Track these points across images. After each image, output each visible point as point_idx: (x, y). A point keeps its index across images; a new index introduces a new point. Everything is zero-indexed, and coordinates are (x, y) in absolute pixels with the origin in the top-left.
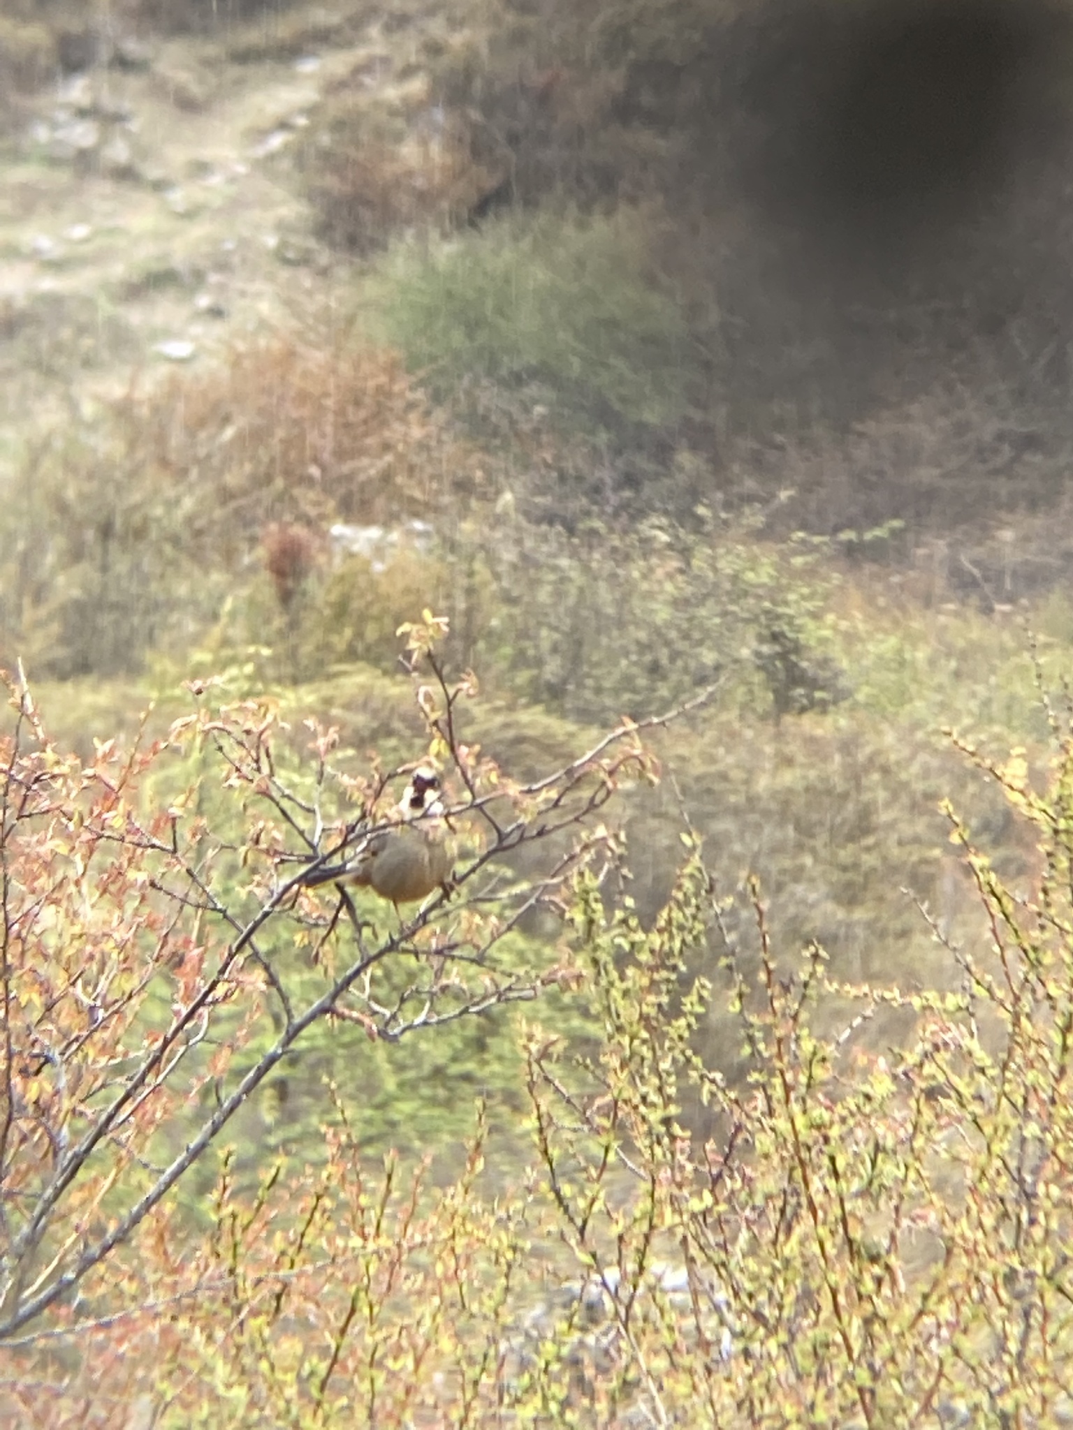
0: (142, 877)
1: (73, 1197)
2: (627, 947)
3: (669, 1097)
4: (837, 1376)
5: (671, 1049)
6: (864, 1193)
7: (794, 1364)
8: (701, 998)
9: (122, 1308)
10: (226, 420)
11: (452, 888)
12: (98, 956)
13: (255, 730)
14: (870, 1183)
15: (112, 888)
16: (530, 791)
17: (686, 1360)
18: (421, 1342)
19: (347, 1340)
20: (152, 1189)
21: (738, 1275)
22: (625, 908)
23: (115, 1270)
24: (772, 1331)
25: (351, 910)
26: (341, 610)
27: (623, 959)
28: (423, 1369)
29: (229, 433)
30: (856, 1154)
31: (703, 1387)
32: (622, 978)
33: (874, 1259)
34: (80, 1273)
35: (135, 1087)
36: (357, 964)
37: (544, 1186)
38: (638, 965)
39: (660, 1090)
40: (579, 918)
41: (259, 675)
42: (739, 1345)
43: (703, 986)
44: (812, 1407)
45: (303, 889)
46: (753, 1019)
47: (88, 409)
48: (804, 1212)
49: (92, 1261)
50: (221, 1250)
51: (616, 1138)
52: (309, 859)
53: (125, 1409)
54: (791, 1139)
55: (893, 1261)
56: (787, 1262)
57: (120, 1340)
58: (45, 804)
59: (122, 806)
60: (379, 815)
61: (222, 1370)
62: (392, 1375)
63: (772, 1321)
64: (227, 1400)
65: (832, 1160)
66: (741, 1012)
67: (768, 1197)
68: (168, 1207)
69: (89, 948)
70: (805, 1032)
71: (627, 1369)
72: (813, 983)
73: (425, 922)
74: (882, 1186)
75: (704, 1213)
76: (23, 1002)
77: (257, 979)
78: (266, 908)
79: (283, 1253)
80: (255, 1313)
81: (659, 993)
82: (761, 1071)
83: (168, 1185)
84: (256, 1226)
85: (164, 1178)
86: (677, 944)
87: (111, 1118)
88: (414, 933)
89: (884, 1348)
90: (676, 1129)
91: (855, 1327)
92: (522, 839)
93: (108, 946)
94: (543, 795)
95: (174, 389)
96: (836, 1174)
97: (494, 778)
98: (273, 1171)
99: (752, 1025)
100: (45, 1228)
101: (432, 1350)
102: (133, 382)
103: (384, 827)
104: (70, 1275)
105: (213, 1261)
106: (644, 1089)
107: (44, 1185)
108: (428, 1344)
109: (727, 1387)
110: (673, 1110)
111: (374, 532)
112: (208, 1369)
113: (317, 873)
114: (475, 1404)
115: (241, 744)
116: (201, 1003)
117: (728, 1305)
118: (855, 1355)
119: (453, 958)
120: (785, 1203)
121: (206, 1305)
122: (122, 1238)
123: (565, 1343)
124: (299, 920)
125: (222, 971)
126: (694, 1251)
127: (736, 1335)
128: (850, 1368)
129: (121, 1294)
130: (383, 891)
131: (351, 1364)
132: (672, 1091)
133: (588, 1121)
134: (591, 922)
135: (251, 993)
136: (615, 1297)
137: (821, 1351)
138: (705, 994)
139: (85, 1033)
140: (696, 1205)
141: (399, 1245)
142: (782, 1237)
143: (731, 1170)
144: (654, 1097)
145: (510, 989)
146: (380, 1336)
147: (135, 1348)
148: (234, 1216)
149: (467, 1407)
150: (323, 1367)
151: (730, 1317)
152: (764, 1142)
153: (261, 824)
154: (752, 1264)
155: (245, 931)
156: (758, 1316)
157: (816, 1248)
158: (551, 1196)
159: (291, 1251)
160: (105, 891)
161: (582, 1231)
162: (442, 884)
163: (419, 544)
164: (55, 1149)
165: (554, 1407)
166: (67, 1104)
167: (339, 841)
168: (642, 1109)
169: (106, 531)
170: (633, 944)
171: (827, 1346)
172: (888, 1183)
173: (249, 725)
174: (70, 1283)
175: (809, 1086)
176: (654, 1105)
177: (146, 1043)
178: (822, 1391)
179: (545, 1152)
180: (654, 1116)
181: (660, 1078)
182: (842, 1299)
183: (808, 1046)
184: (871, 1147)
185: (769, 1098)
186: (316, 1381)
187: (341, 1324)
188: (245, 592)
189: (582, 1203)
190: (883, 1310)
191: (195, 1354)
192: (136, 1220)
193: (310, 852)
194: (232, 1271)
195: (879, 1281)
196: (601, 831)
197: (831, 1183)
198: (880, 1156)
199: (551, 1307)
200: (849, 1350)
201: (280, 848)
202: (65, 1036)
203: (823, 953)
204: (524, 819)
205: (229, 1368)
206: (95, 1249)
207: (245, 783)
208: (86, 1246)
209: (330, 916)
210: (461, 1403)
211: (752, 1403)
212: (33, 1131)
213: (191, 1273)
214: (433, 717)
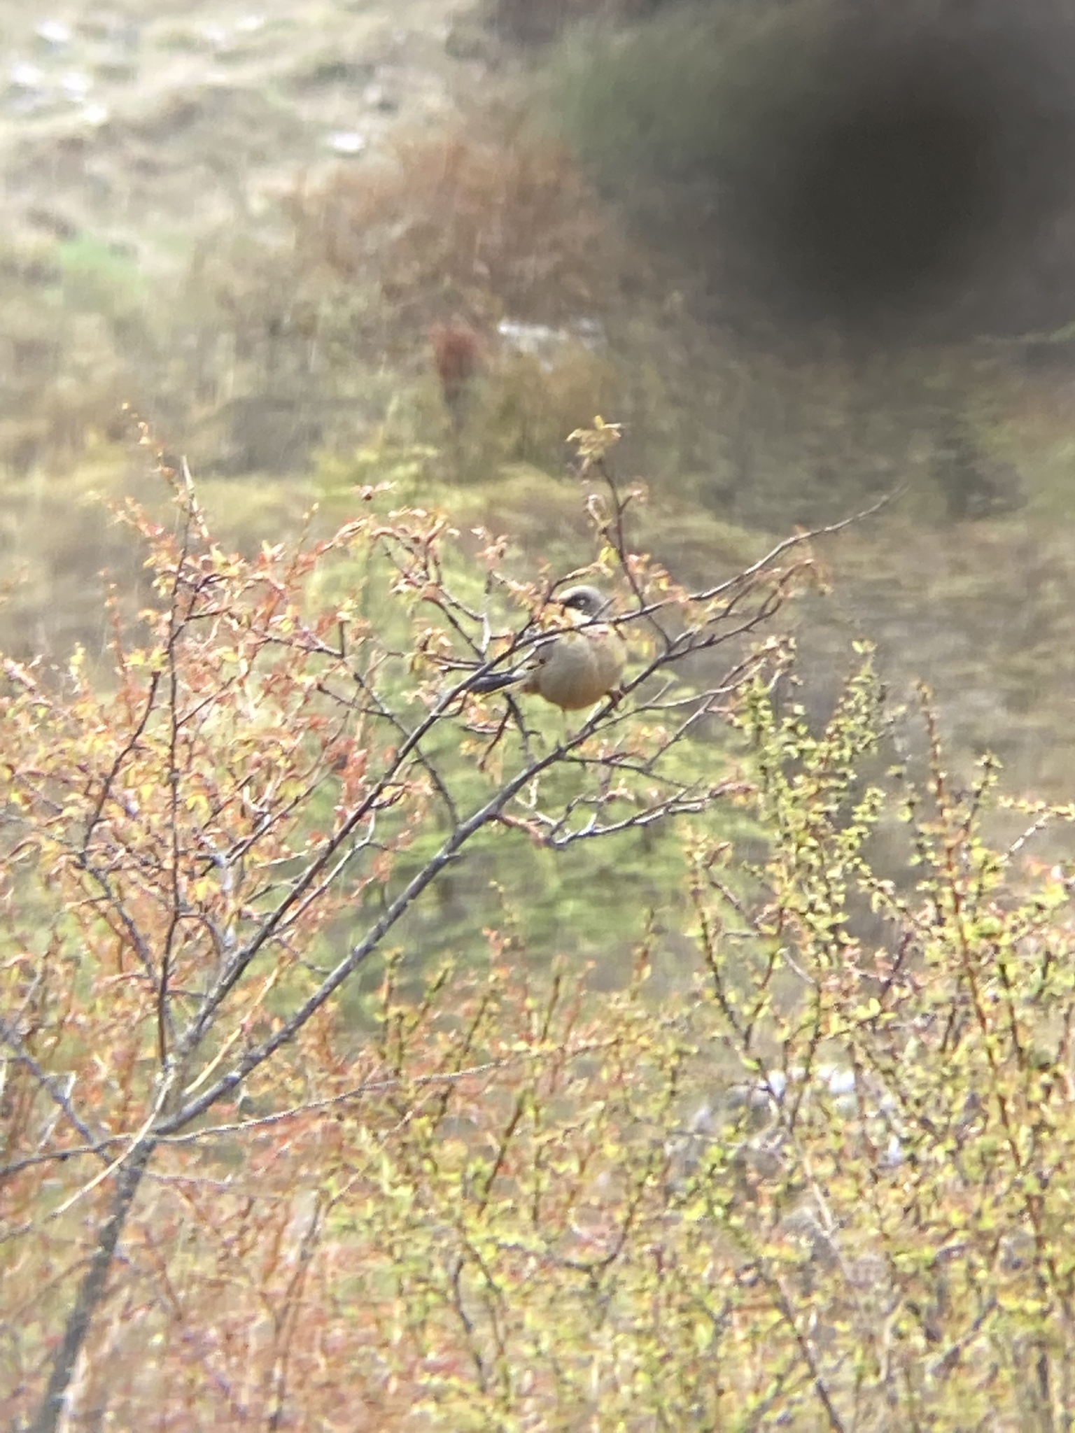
0: (308, 680)
1: (237, 996)
2: (796, 755)
3: (837, 905)
4: (1003, 1185)
5: (841, 857)
6: (1034, 1001)
7: (962, 1172)
8: (873, 808)
9: (285, 1108)
10: (394, 217)
11: (620, 697)
12: (265, 763)
13: (424, 537)
14: (1041, 991)
15: (276, 688)
16: (699, 599)
17: (854, 1165)
18: (586, 1146)
19: (512, 1142)
20: (317, 989)
21: (906, 1082)
22: (794, 716)
23: (278, 1068)
24: (939, 1140)
25: (518, 718)
26: (509, 410)
27: (792, 767)
28: (587, 1171)
29: (397, 230)
30: (1027, 964)
31: (869, 1193)
32: (791, 786)
33: (1044, 1068)
34: (245, 1072)
35: (301, 889)
36: (524, 772)
37: (709, 993)
38: (808, 773)
39: (827, 897)
40: (749, 728)
41: (425, 475)
42: (906, 1152)
43: (875, 796)
44: (979, 1215)
45: (470, 695)
46: (923, 828)
47: (257, 205)
48: (974, 1020)
49: (255, 1061)
50: (386, 1049)
51: (783, 946)
52: (478, 665)
53: (287, 1207)
54: (959, 949)
55: (1061, 1069)
56: (956, 1069)
57: (284, 1137)
58: (214, 607)
59: (290, 610)
60: (548, 621)
61: (388, 1170)
62: (555, 1175)
63: (939, 1129)
64: (391, 1200)
65: (1003, 968)
66: (911, 821)
67: (937, 1005)
68: (331, 1006)
69: (256, 755)
70: (977, 842)
71: (791, 1173)
72: (985, 793)
73: (593, 731)
74: (1052, 995)
75: (874, 1020)
76: (190, 804)
77: (424, 784)
78: (434, 713)
79: (449, 1056)
80: (419, 1114)
81: (827, 802)
82: (930, 880)
83: (333, 986)
84: (421, 1028)
85: (330, 979)
86: (847, 753)
87: (276, 919)
88: (580, 742)
89: (1053, 1155)
90: (844, 937)
91: (1023, 1135)
92: (691, 649)
93: (275, 753)
94: (713, 604)
95: (341, 187)
96: (1005, 983)
97: (663, 585)
98: (440, 974)
99: (922, 834)
100: (210, 1027)
101: (594, 1155)
102: (301, 177)
103: (552, 633)
104: (235, 1074)
105: (376, 1060)
106: (811, 897)
107: (210, 985)
108: (592, 1149)
109: (894, 1194)
110: (841, 918)
111: (541, 332)
112: (374, 1169)
113: (483, 679)
114: (639, 1206)
115: (409, 549)
116: (367, 807)
117: (895, 1111)
118: (1023, 1162)
119: (622, 767)
120: (954, 1011)
121: (371, 1105)
122: (287, 1037)
123: (730, 1148)
124: (466, 729)
125: (390, 775)
126: (860, 1057)
127: (905, 1142)
128: (1019, 1177)
129: (286, 1093)
130: (550, 698)
131: (513, 1164)
132: (840, 899)
133: (756, 927)
134: (760, 729)
135: (417, 797)
136: (780, 1102)
137: (989, 1159)
138: (878, 803)
139: (251, 837)
140: (862, 1013)
141: (562, 1050)
142: (950, 1045)
143: (901, 978)
144: (822, 905)
145: (677, 801)
146: (544, 1139)
147: (297, 1146)
148: (401, 1017)
149: (632, 1210)
150: (488, 1168)
151: (896, 1124)
152: (933, 951)
153: (429, 631)
154: (919, 1071)
155: (413, 736)
156: (925, 1123)
157: (984, 1056)
158: (717, 1002)
159: (458, 1052)
160: (268, 691)
161: (747, 1037)
162: (609, 693)
163: (588, 344)
164: (218, 949)
165: (719, 1211)
166: (232, 905)
167: (507, 648)
168: (810, 917)
169: (274, 328)
170: (802, 751)
171: (995, 1153)
172: (1059, 993)
173: (419, 532)
174: (234, 1083)
175: (979, 894)
176: (820, 912)
177: (309, 843)
178: (989, 1201)
179: (710, 959)
180: (823, 923)
181: (828, 886)
182: (1010, 1107)
183: (979, 854)
184: (1041, 956)
185: (939, 907)
186: (481, 1183)
187: (506, 1125)
188: (410, 392)
189: (747, 1010)
190: (1052, 1118)
191: (359, 1153)
192: (301, 1020)
193: (477, 660)
194: (397, 1072)
195: (1048, 1089)
196: (771, 642)
197: (1002, 993)
198: (1052, 966)
199: (715, 1111)
200: (1017, 1158)
201: (446, 654)
202: (231, 841)
203: (996, 763)
204: (695, 628)
205: (395, 1166)
206: (260, 1051)
207: (414, 589)
208: (251, 1046)
209: (496, 724)
210: (625, 1206)
211: (918, 1210)
212: (196, 929)
213: (353, 1073)
214: (603, 524)
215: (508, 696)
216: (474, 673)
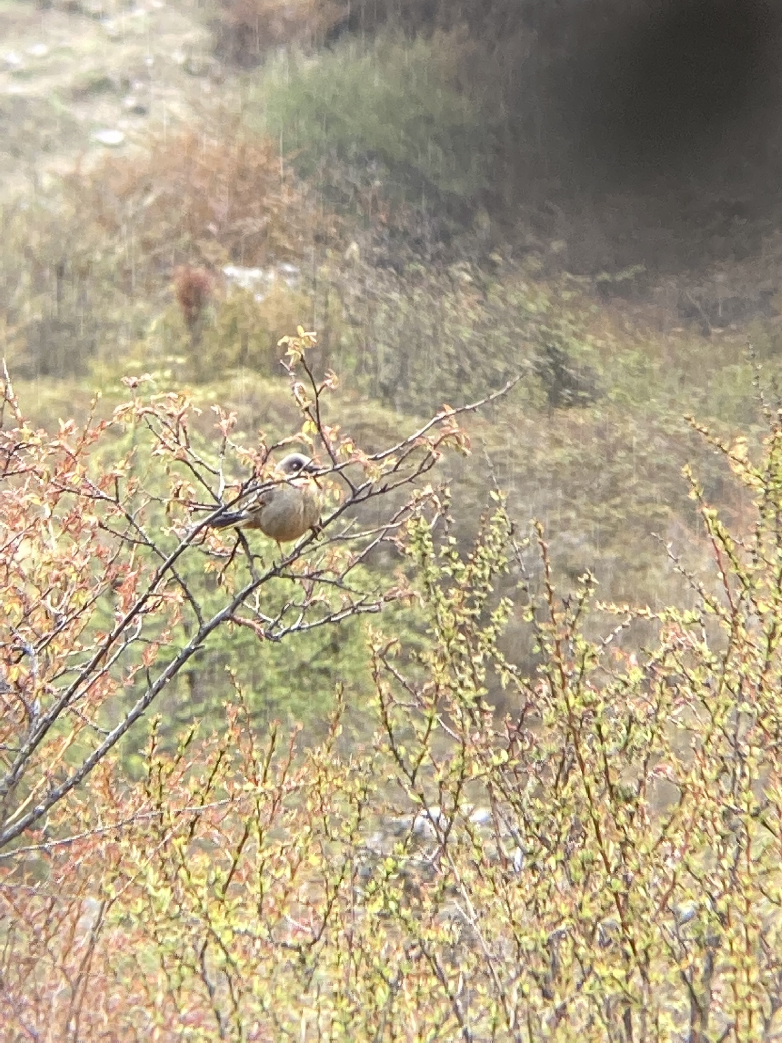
0: (93, 519)
1: (43, 751)
2: (450, 573)
3: (480, 682)
4: (599, 884)
5: (482, 649)
6: (622, 751)
7: (569, 875)
8: (505, 613)
9: (78, 833)
10: (148, 190)
11: (319, 530)
12: (62, 578)
13: (176, 413)
14: (626, 744)
15: (72, 527)
16: (375, 459)
17: (490, 872)
18: (295, 858)
19: (242, 857)
20: (100, 745)
21: (528, 811)
22: (449, 545)
23: (72, 805)
24: (552, 852)
25: (246, 545)
26: (232, 331)
27: (447, 582)
28: (297, 877)
29: (149, 199)
30: (616, 724)
31: (501, 891)
32: (447, 597)
33: (628, 800)
34: (48, 806)
35: (88, 672)
36: (250, 585)
37: (385, 747)
38: (458, 586)
39: (473, 677)
40: (417, 554)
41: (175, 378)
42: (527, 863)
43: (507, 604)
44: (581, 907)
45: (210, 530)
46: (542, 626)
47: (46, 182)
48: (577, 766)
49: (57, 797)
50: (150, 789)
51: (438, 712)
52: (215, 508)
53: (80, 906)
54: (566, 714)
55: (641, 801)
56: (564, 802)
57: (77, 854)
58: (23, 466)
59: (79, 468)
60: (265, 476)
61: (153, 877)
62: (275, 880)
63: (553, 845)
64: (155, 898)
65: (599, 727)
66: (533, 621)
67: (551, 755)
68: (113, 758)
69: (56, 573)
70: (580, 636)
71: (446, 877)
72: (586, 601)
73: (299, 555)
74: (634, 747)
75: (504, 766)
76: (7, 610)
77: (177, 594)
78: (184, 543)
79: (196, 793)
80: (176, 836)
81: (473, 607)
82: (547, 664)
83: (112, 743)
84: (176, 773)
85: (109, 738)
86: (487, 572)
87: (70, 694)
88: (291, 563)
89: (633, 864)
90: (485, 705)
91: (612, 849)
92: (370, 495)
93: (69, 571)
94: (386, 462)
95: (108, 167)
96: (602, 739)
97: (350, 448)
98: (189, 734)
99: (541, 631)
100: (22, 773)
101: (303, 864)
102: (78, 162)
103: (269, 484)
104: (41, 807)
105: (145, 798)
106: (461, 676)
107: (22, 743)
108: (301, 860)
109: (518, 892)
110: (482, 691)
111: (256, 274)
112: (142, 876)
113: (219, 518)
114: (335, 902)
115: (165, 424)
116: (136, 612)
117: (520, 831)
118: (612, 870)
119: (320, 581)
120: (564, 759)
121: (140, 829)
122: (78, 781)
123: (401, 860)
124: (207, 553)
125: (152, 588)
126: (497, 793)
127: (527, 854)
128: (609, 879)
129: (78, 822)
130: (268, 533)
131: (244, 873)
132: (481, 678)
133: (419, 699)
134: (424, 555)
135: (172, 605)
136: (437, 825)
137: (587, 866)
138: (508, 609)
139: (52, 633)
140: (496, 761)
141: (280, 789)
142: (561, 784)
143: (522, 735)
144: (469, 683)
145: (361, 604)
146: (266, 854)
147: (88, 861)
148: (160, 766)
149: (330, 905)
150: (224, 876)
151: (521, 841)
152: (548, 715)
153: (180, 483)
154: (538, 803)
155: (168, 559)
156: (543, 840)
157: (583, 792)
158: (391, 753)
159: (202, 791)
160: (67, 529)
161: (413, 779)
162: (312, 527)
163: (289, 282)
164: (30, 715)
165: (393, 905)
166: (38, 684)
167: (237, 495)
168: (460, 691)
169: (60, 271)
170: (455, 571)
171: (593, 863)
172: (639, 746)
173: (172, 410)
174: (40, 814)
175: (582, 674)
176: (469, 688)
177: (96, 640)
178: (589, 895)
179: (386, 722)
180: (469, 696)
181: (473, 668)
182: (602, 829)
183: (582, 645)
184: (626, 718)
185: (552, 684)
186: (220, 885)
187: (237, 845)
189: (413, 759)
190: (633, 836)
191: (132, 866)
192: (89, 768)
193: (215, 503)
194: (158, 806)
195: (631, 815)
196: (428, 489)
197: (597, 745)
198: (633, 726)
199: (386, 835)
200: (608, 865)
201: (193, 500)
202: (38, 636)
203: (593, 579)
204: (372, 480)
205: (157, 875)
206: (59, 789)
207: (168, 452)
208: (53, 787)
209: (230, 550)
210: (325, 903)
211: (537, 903)
212: (13, 702)
213: (128, 806)
214: (305, 405)
215: (237, 529)
216: (214, 513)
